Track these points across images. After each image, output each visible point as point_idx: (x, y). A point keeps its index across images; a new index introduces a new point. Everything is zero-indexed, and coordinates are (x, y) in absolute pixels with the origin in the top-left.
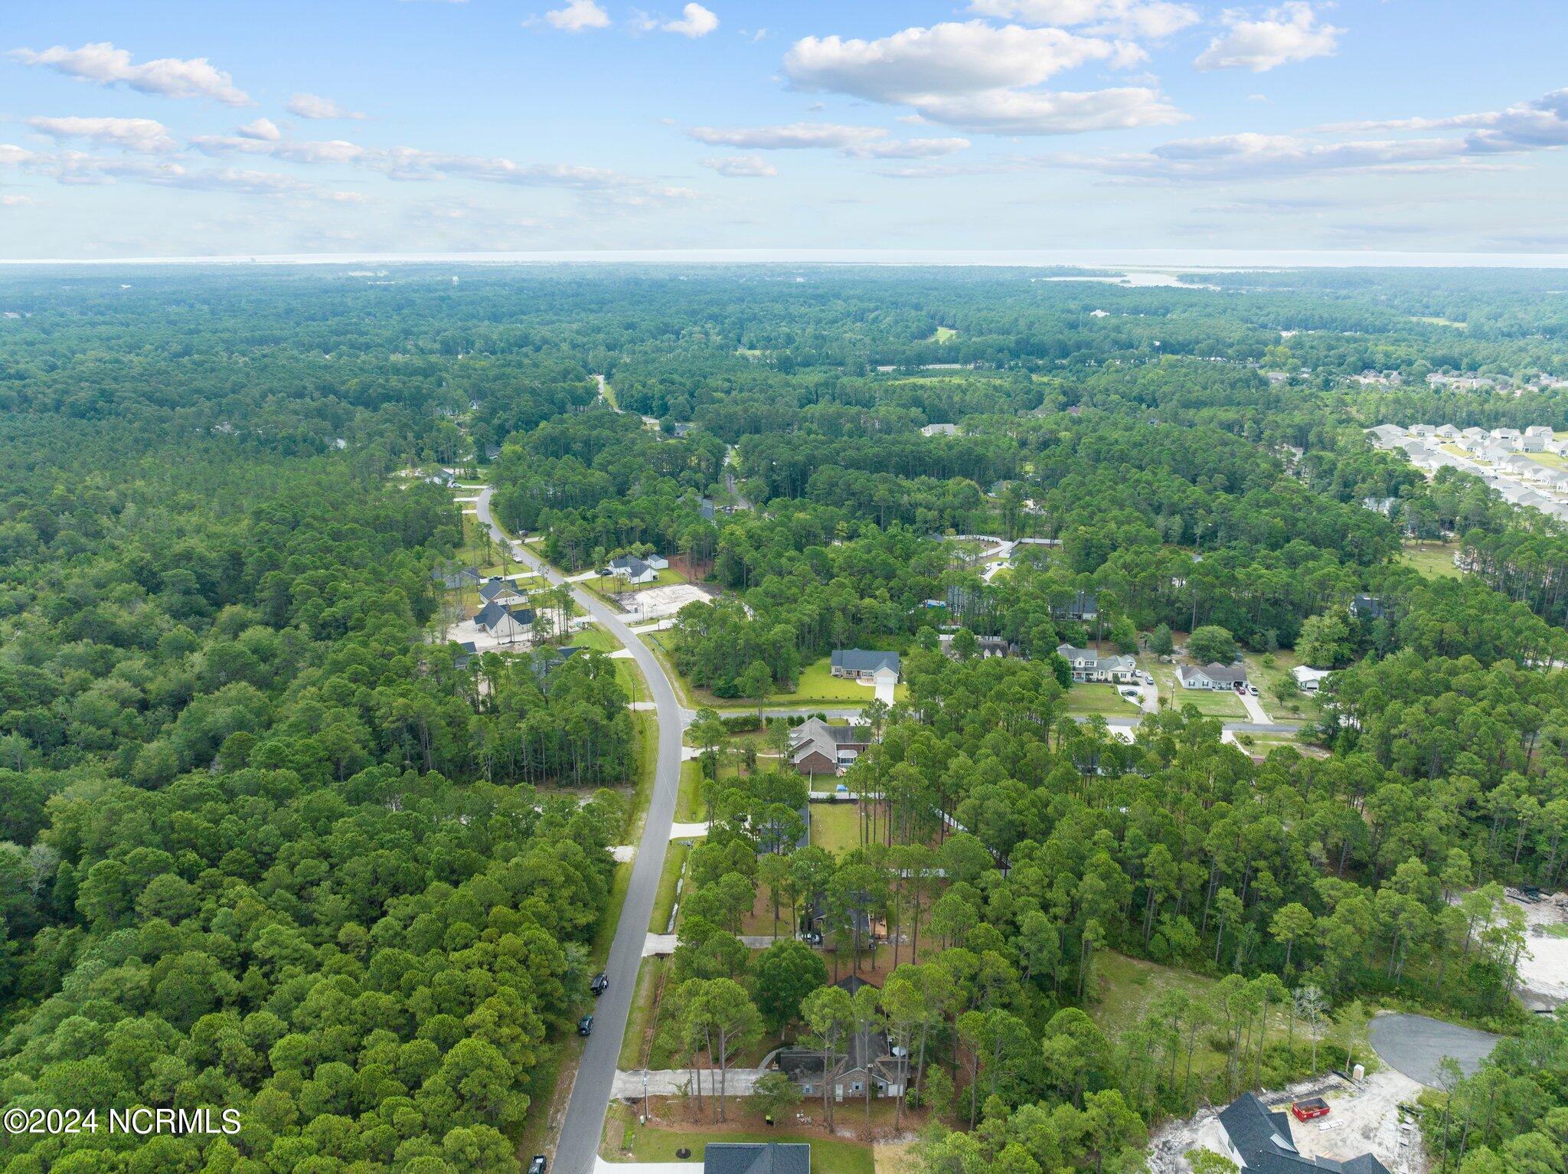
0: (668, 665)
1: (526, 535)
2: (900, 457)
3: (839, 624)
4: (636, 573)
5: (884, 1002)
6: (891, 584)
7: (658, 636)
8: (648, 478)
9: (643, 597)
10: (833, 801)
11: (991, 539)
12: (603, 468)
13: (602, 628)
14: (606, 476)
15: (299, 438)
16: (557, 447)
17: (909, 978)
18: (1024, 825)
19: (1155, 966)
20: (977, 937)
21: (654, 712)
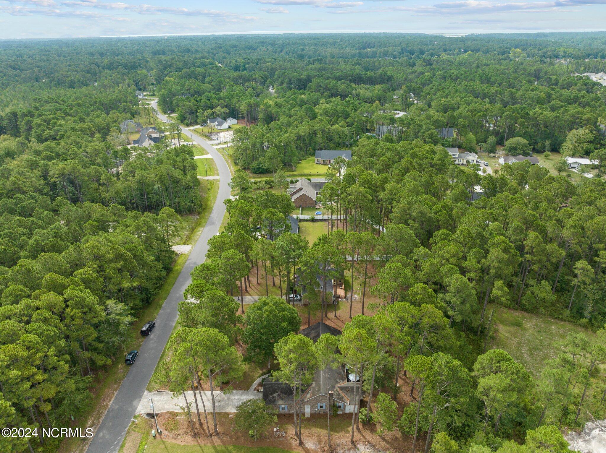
0: (230, 161)
1: (171, 113)
2: (352, 77)
3: (319, 139)
4: (220, 124)
5: (342, 346)
6: (347, 120)
7: (227, 149)
8: (230, 86)
9: (222, 134)
10: (313, 220)
11: (396, 112)
12: (209, 83)
13: (199, 146)
14: (211, 86)
15: (76, 80)
16: (189, 76)
17: (364, 326)
18: (438, 221)
19: (526, 314)
20: (416, 294)
21: (218, 180)
